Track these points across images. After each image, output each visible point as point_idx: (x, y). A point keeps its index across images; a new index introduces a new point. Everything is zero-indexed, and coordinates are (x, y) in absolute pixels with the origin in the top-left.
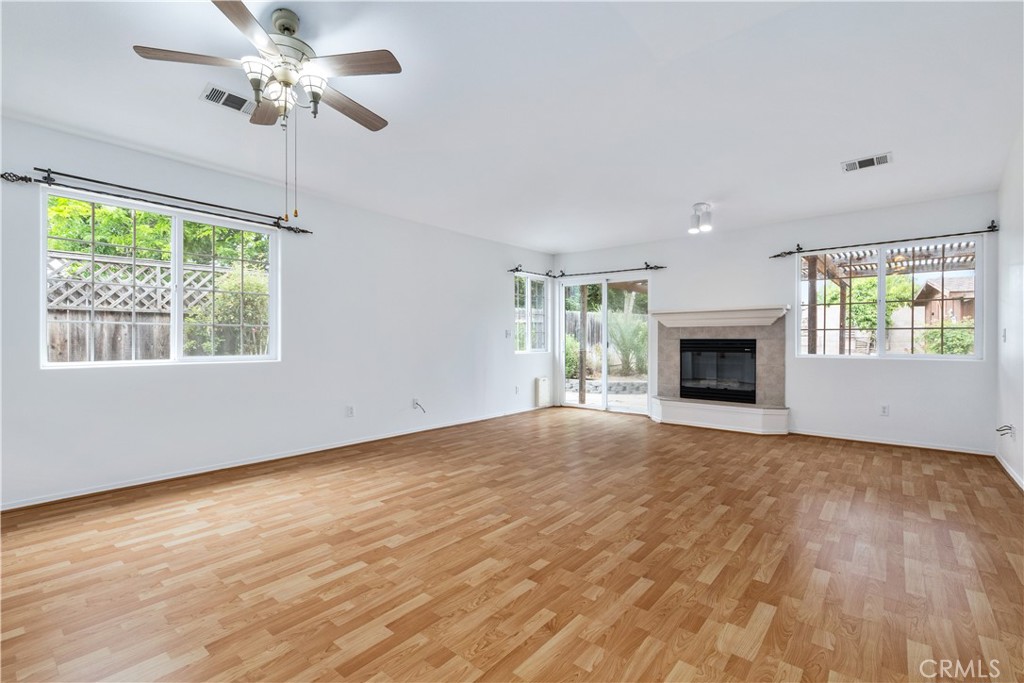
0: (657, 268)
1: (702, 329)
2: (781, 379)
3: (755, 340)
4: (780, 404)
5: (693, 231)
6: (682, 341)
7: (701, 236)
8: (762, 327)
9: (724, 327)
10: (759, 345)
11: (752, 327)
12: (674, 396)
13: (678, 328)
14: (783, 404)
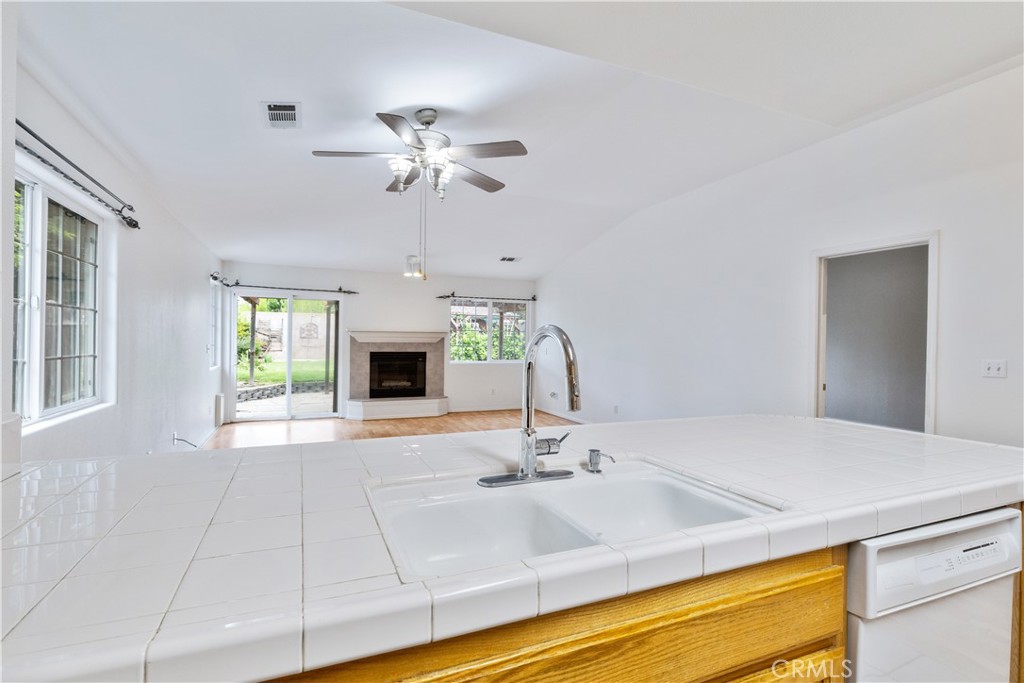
0: (349, 292)
1: (388, 344)
2: (442, 378)
3: (425, 353)
4: (440, 394)
5: (408, 275)
6: (371, 353)
7: (412, 278)
8: (430, 344)
9: (405, 343)
10: (428, 356)
11: (424, 344)
12: (365, 398)
13: (368, 343)
14: (442, 394)
